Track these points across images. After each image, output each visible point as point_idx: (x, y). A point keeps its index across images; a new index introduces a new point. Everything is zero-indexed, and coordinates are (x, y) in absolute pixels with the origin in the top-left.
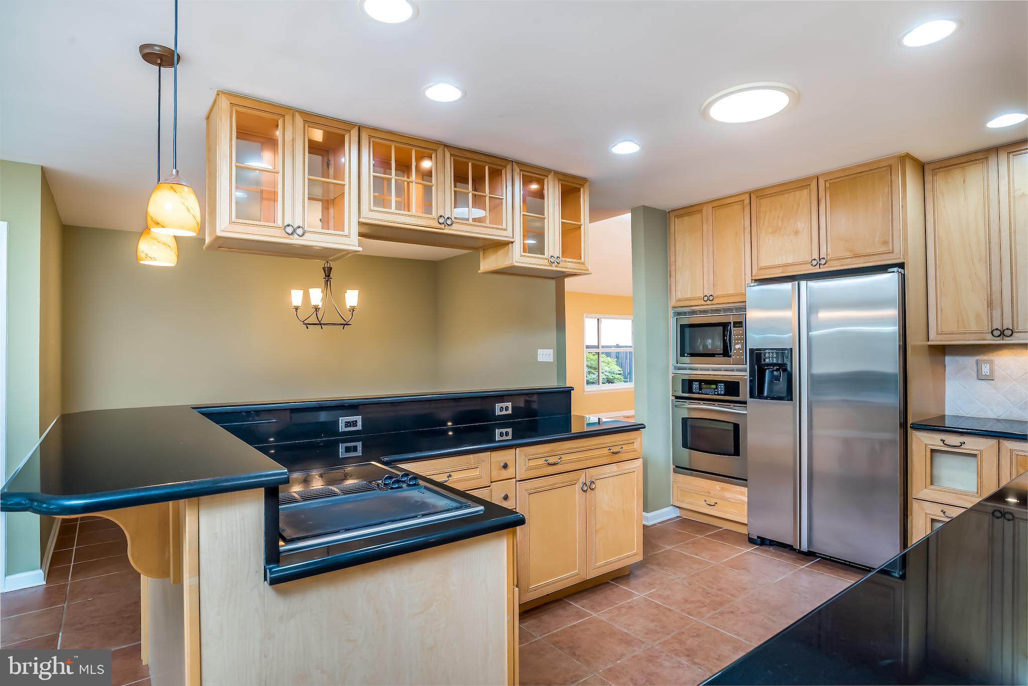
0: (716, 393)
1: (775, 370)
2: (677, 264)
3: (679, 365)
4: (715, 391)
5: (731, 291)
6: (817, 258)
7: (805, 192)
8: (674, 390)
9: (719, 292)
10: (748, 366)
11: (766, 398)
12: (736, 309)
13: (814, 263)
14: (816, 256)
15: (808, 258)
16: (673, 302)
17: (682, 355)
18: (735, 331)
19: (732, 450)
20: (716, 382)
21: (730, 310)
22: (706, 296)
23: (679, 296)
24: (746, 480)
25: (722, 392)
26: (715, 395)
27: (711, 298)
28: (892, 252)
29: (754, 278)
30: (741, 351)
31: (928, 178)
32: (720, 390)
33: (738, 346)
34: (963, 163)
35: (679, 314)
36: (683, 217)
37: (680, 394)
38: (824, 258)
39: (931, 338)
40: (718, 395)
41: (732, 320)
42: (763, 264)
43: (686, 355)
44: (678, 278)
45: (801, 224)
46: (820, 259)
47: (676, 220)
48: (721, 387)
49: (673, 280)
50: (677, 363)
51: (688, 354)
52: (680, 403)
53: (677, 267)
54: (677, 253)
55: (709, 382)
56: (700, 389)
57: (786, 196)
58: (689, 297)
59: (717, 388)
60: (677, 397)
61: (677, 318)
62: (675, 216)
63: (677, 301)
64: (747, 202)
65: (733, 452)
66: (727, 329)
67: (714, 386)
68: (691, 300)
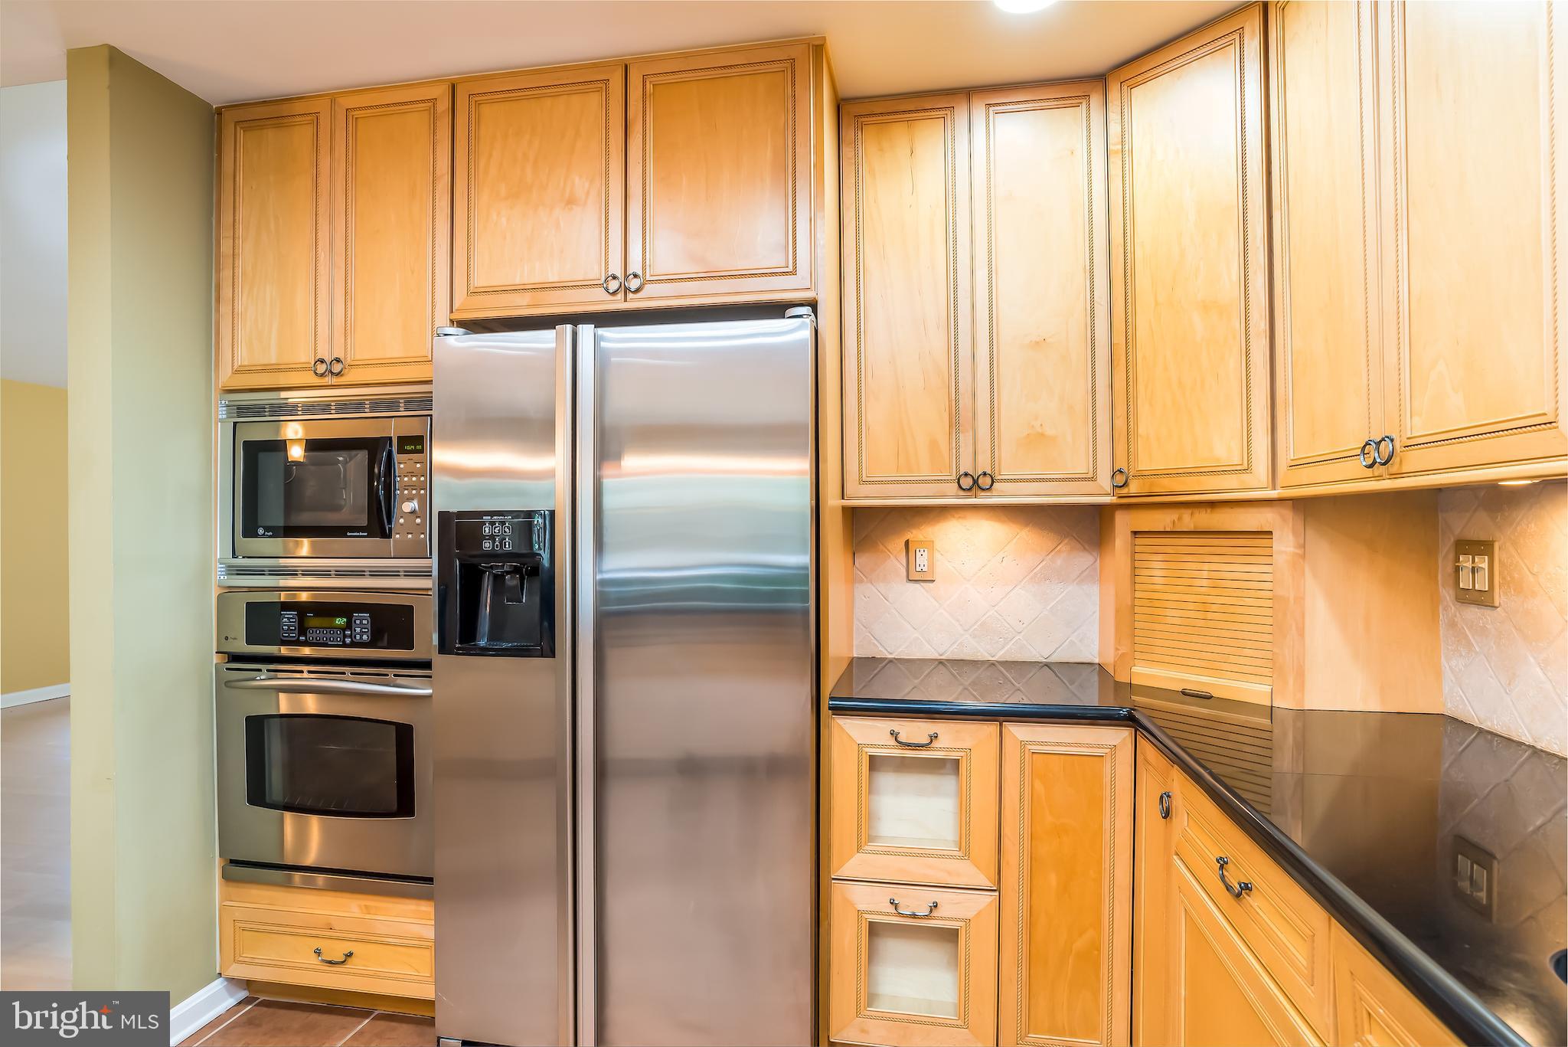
0: (348, 640)
1: (508, 573)
2: (240, 263)
3: (240, 561)
4: (345, 636)
5: (394, 350)
6: (619, 273)
7: (594, 100)
8: (223, 637)
9: (360, 352)
10: (434, 563)
11: (484, 652)
12: (408, 402)
13: (613, 285)
14: (616, 268)
15: (596, 273)
16: (226, 376)
17: (250, 531)
18: (402, 463)
19: (392, 800)
20: (347, 610)
21: (391, 404)
22: (322, 361)
23: (243, 358)
24: (430, 880)
25: (365, 637)
26: (345, 645)
27: (337, 368)
28: (794, 273)
29: (455, 316)
30: (418, 521)
31: (848, 134)
32: (358, 630)
33: (408, 507)
34: (910, 111)
35: (242, 410)
36: (262, 128)
37: (242, 647)
38: (636, 276)
39: (848, 491)
40: (354, 645)
41: (394, 429)
42: (480, 281)
43: (261, 531)
44: (239, 308)
45: (580, 184)
46: (626, 277)
47: (241, 134)
48: (363, 620)
49: (225, 309)
50: (234, 556)
51: (267, 529)
52: (240, 675)
53: (239, 271)
54: (240, 231)
55: (325, 610)
56: (303, 630)
57: (548, 102)
58: (273, 362)
59: (349, 626)
60: (235, 658)
61: (235, 424)
62: (237, 123)
63: (237, 372)
64: (444, 105)
65: (395, 807)
66: (378, 456)
67: (340, 621)
68: (279, 370)
